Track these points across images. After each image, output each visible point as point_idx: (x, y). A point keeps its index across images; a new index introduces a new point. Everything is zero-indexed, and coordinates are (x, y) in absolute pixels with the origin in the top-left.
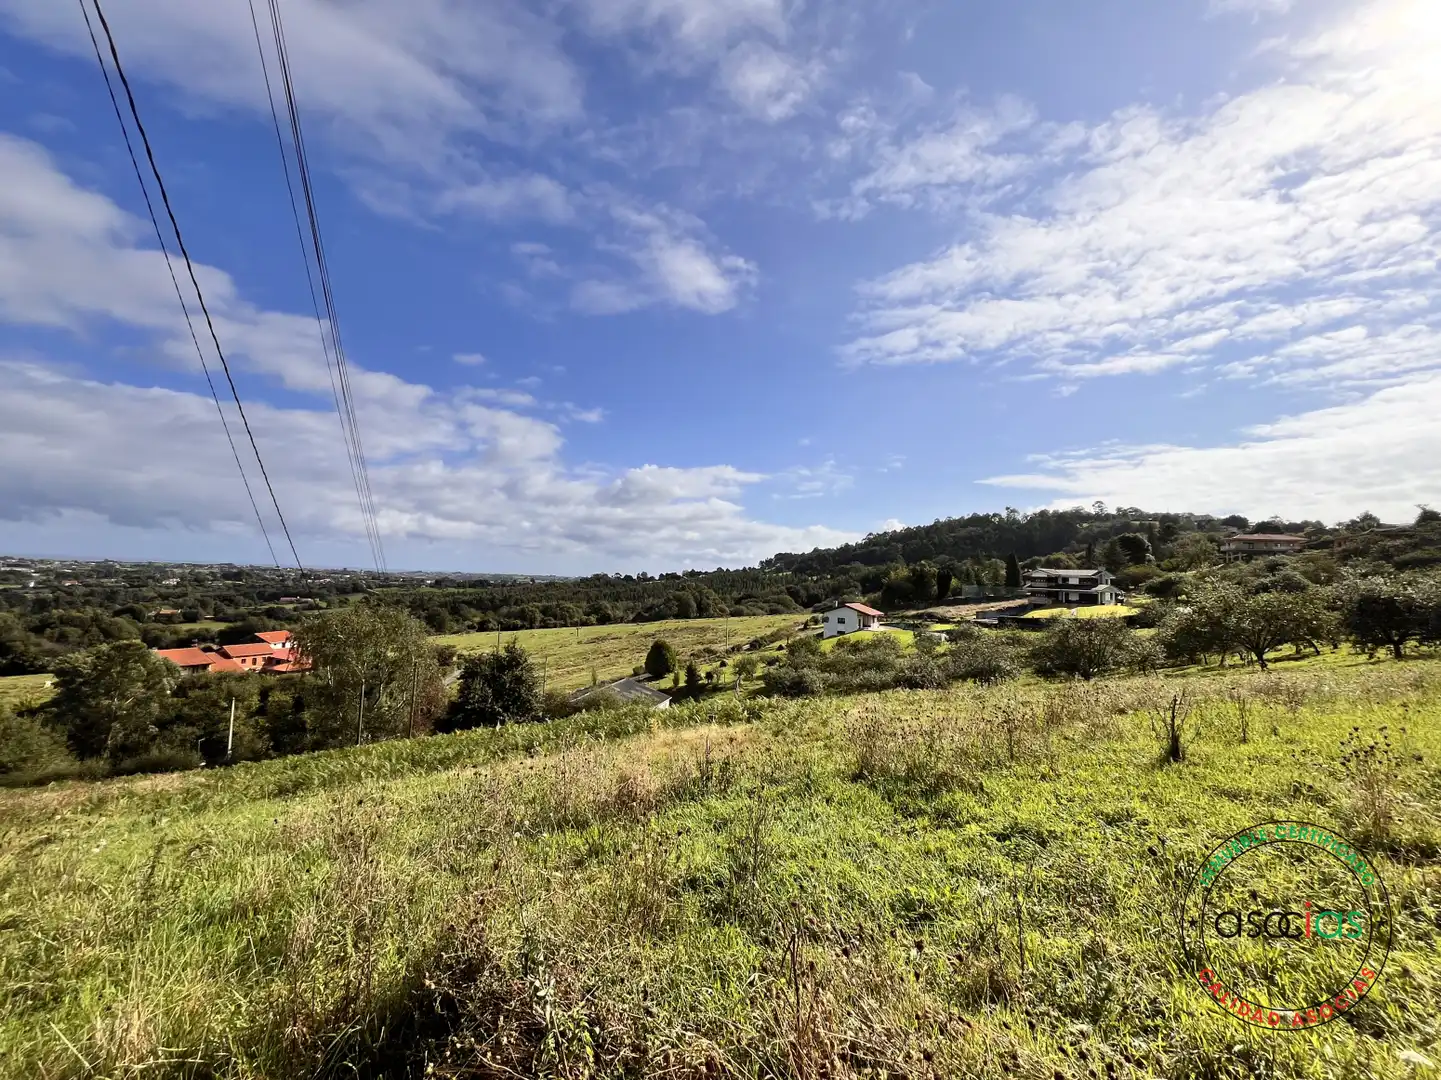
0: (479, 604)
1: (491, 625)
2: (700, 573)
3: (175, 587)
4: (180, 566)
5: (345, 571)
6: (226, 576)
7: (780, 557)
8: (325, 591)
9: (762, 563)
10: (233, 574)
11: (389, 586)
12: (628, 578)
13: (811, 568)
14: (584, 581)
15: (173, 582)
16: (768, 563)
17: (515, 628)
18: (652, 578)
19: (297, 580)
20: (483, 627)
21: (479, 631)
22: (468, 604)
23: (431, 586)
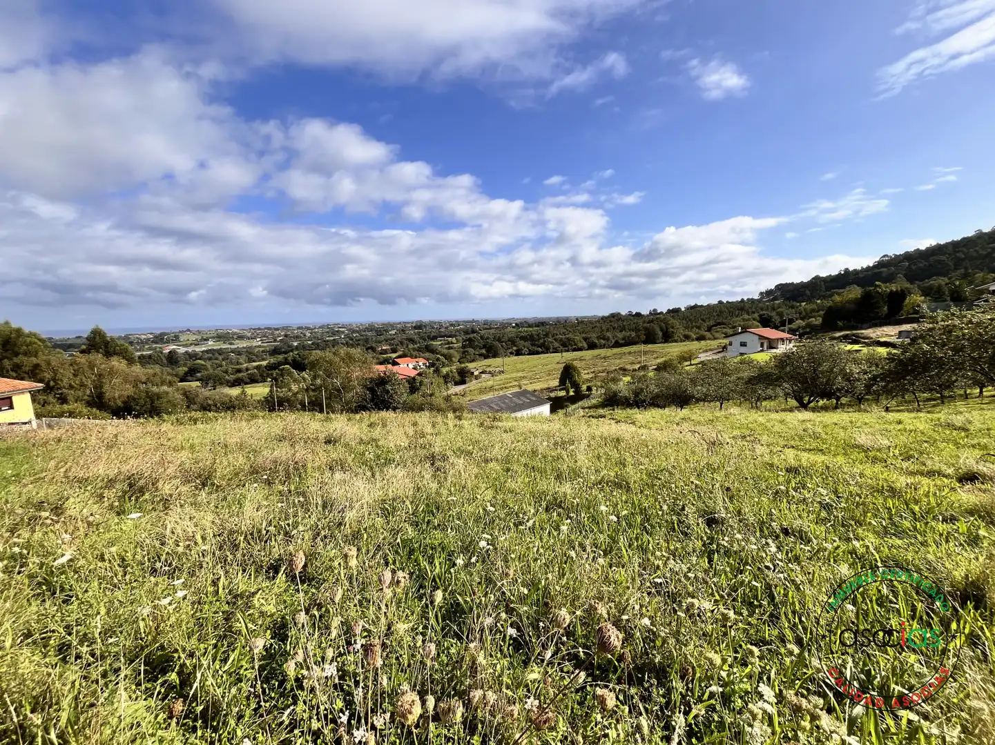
0: (530, 338)
2: (702, 306)
3: (394, 335)
4: (400, 323)
5: (473, 321)
6: (415, 328)
7: (781, 287)
8: (457, 333)
9: (761, 293)
10: (419, 326)
11: (490, 329)
12: (638, 315)
14: (604, 318)
15: (393, 332)
16: (769, 293)
17: (538, 353)
18: (661, 313)
19: (446, 328)
20: (518, 353)
21: (516, 355)
22: (522, 338)
23: (513, 327)
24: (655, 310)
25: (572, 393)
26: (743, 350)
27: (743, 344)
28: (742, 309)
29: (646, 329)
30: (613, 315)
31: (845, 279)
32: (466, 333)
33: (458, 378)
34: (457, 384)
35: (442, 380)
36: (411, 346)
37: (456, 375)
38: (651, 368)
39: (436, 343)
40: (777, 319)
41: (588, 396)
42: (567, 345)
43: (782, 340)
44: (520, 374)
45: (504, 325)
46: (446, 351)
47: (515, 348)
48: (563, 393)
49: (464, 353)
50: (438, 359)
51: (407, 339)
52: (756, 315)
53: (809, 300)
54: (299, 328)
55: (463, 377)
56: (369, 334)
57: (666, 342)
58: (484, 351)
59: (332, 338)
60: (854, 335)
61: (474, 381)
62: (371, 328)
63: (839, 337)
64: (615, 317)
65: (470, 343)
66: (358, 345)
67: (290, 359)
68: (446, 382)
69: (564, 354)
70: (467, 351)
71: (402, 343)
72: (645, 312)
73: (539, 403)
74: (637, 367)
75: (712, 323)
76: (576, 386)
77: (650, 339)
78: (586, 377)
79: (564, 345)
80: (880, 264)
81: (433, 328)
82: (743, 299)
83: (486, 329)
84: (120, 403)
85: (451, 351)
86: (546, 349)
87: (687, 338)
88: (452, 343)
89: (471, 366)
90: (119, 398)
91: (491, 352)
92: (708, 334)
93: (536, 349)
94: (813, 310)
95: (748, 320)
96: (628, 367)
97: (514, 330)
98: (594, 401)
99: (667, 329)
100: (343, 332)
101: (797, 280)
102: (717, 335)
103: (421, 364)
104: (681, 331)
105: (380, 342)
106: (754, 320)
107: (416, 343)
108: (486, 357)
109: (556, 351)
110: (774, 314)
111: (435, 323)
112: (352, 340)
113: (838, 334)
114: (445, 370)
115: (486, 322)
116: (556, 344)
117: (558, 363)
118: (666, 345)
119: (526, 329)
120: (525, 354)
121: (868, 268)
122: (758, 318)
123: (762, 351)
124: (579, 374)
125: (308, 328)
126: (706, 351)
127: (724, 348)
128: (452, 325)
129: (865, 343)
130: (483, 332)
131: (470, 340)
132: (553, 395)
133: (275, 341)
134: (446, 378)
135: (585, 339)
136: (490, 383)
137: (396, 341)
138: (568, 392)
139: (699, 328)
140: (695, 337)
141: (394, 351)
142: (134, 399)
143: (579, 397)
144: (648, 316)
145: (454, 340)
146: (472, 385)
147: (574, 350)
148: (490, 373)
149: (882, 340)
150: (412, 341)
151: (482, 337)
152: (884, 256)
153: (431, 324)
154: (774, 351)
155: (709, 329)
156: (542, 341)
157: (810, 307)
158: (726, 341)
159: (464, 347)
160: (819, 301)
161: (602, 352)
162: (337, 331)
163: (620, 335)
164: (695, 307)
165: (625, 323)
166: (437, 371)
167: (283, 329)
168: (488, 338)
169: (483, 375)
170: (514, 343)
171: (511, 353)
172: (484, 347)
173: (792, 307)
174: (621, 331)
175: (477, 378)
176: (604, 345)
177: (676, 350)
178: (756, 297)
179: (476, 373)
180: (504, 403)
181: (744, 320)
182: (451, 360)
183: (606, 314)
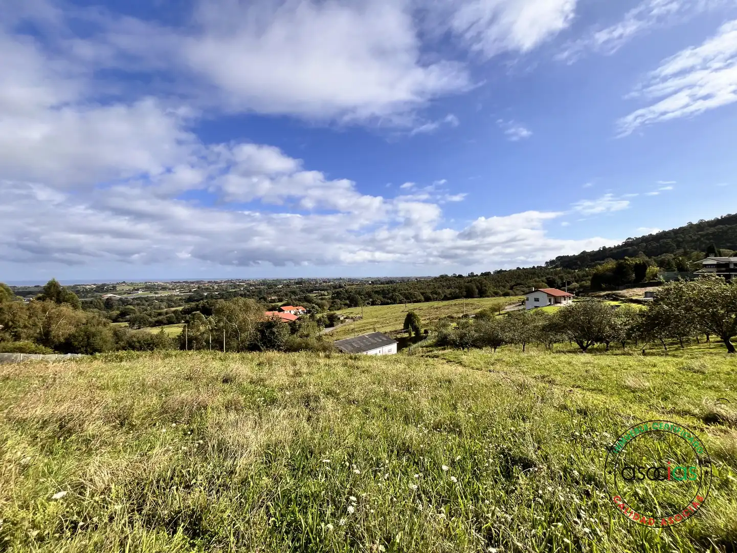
0: (383, 293)
1: (377, 303)
3: (281, 288)
5: (341, 279)
6: (297, 283)
7: (559, 258)
8: (328, 288)
9: (547, 263)
10: (300, 282)
11: (353, 285)
12: (460, 276)
13: (576, 264)
14: (436, 279)
15: (280, 286)
16: (552, 262)
17: (388, 304)
18: (477, 275)
19: (320, 284)
20: (373, 304)
21: (371, 305)
22: (377, 292)
23: (370, 284)
24: (472, 273)
25: (413, 335)
26: (537, 304)
27: (537, 300)
28: (534, 273)
29: (466, 287)
30: (442, 277)
31: (604, 254)
32: (335, 287)
33: (328, 322)
34: (327, 326)
35: (316, 324)
36: (293, 297)
37: (327, 320)
38: (471, 316)
39: (312, 295)
40: (559, 282)
41: (425, 338)
42: (409, 298)
43: (564, 296)
44: (375, 320)
45: (363, 282)
46: (320, 301)
47: (371, 300)
48: (406, 335)
49: (332, 303)
50: (313, 308)
51: (290, 292)
52: (544, 278)
53: (580, 268)
54: (209, 282)
55: (332, 321)
56: (262, 287)
57: (481, 297)
58: (348, 302)
59: (234, 290)
60: (614, 294)
61: (340, 325)
62: (264, 283)
63: (604, 296)
64: (444, 278)
65: (338, 295)
66: (254, 295)
67: (200, 305)
68: (319, 325)
69: (407, 305)
70: (335, 302)
71: (286, 295)
72: (465, 274)
73: (389, 342)
74: (461, 315)
75: (513, 283)
76: (416, 329)
77: (470, 295)
78: (423, 322)
79: (407, 298)
80: (628, 244)
81: (311, 284)
82: (534, 267)
83: (350, 285)
84: (62, 340)
85: (324, 301)
86: (394, 301)
87: (496, 294)
88: (324, 295)
89: (338, 313)
90: (62, 335)
91: (353, 303)
92: (510, 291)
93: (386, 300)
94: (584, 276)
95: (539, 282)
96: (455, 315)
97: (371, 286)
98: (429, 342)
99: (481, 287)
100: (243, 286)
101: (571, 254)
102: (517, 292)
103: (300, 311)
104: (491, 290)
105: (270, 294)
106: (543, 281)
107: (297, 295)
108: (349, 306)
109: (401, 302)
110: (556, 278)
111: (312, 280)
112: (249, 291)
113: (603, 293)
114: (318, 316)
115: (350, 280)
116: (401, 297)
117: (402, 312)
118: (481, 299)
119: (379, 286)
120: (378, 305)
121: (619, 247)
122: (546, 280)
123: (550, 305)
124: (418, 321)
125: (216, 283)
126: (510, 304)
127: (523, 303)
128: (324, 282)
129: (621, 300)
130: (347, 287)
131: (338, 293)
132: (399, 336)
133: (190, 291)
134: (319, 321)
135: (422, 294)
136: (352, 326)
137: (282, 293)
138: (410, 334)
139: (504, 287)
140: (501, 293)
141: (280, 301)
142: (75, 336)
143: (418, 338)
144: (467, 277)
145: (326, 293)
146: (339, 327)
147: (415, 302)
148: (352, 318)
149: (634, 298)
150: (294, 293)
151: (346, 291)
152: (629, 239)
153: (309, 281)
154: (559, 305)
155: (511, 288)
156: (391, 295)
157: (581, 273)
158: (524, 297)
159: (333, 298)
160: (587, 269)
161: (435, 304)
162: (238, 285)
163: (448, 291)
164: (501, 271)
165: (451, 283)
166: (312, 317)
167: (198, 282)
168: (351, 292)
169: (347, 320)
170: (370, 296)
171: (368, 304)
172: (348, 298)
173: (569, 273)
174: (448, 289)
175: (342, 322)
176: (437, 298)
177: (488, 303)
178: (543, 265)
179: (342, 318)
180: (363, 342)
181: (536, 281)
182: (324, 309)
183: (438, 276)
